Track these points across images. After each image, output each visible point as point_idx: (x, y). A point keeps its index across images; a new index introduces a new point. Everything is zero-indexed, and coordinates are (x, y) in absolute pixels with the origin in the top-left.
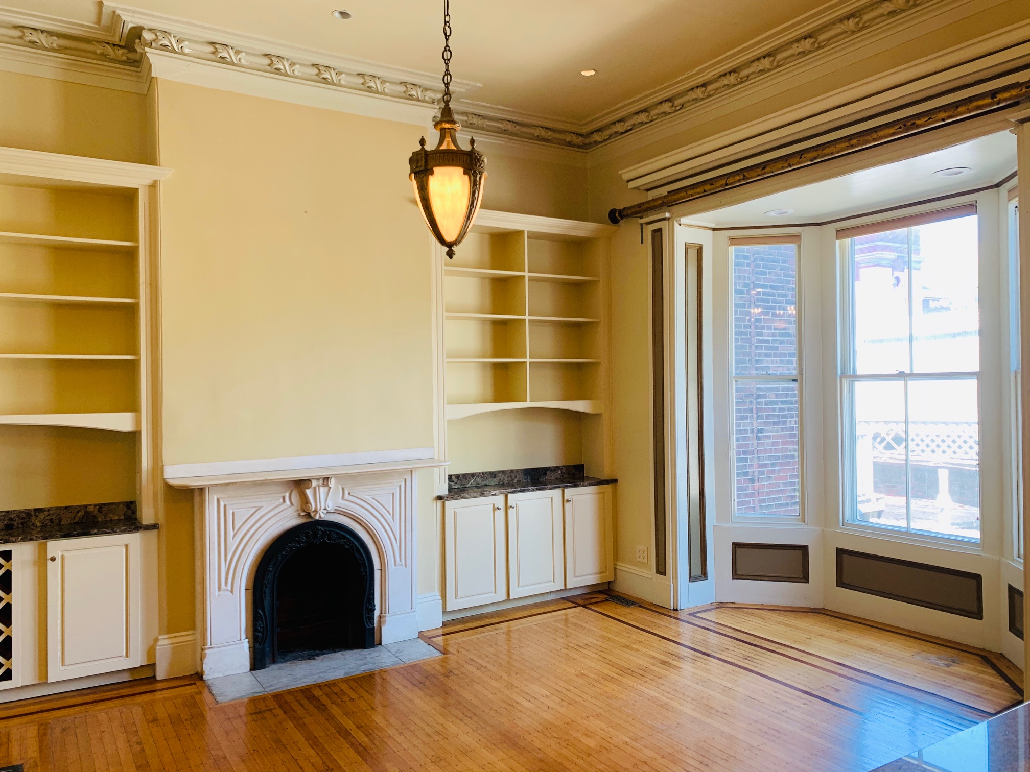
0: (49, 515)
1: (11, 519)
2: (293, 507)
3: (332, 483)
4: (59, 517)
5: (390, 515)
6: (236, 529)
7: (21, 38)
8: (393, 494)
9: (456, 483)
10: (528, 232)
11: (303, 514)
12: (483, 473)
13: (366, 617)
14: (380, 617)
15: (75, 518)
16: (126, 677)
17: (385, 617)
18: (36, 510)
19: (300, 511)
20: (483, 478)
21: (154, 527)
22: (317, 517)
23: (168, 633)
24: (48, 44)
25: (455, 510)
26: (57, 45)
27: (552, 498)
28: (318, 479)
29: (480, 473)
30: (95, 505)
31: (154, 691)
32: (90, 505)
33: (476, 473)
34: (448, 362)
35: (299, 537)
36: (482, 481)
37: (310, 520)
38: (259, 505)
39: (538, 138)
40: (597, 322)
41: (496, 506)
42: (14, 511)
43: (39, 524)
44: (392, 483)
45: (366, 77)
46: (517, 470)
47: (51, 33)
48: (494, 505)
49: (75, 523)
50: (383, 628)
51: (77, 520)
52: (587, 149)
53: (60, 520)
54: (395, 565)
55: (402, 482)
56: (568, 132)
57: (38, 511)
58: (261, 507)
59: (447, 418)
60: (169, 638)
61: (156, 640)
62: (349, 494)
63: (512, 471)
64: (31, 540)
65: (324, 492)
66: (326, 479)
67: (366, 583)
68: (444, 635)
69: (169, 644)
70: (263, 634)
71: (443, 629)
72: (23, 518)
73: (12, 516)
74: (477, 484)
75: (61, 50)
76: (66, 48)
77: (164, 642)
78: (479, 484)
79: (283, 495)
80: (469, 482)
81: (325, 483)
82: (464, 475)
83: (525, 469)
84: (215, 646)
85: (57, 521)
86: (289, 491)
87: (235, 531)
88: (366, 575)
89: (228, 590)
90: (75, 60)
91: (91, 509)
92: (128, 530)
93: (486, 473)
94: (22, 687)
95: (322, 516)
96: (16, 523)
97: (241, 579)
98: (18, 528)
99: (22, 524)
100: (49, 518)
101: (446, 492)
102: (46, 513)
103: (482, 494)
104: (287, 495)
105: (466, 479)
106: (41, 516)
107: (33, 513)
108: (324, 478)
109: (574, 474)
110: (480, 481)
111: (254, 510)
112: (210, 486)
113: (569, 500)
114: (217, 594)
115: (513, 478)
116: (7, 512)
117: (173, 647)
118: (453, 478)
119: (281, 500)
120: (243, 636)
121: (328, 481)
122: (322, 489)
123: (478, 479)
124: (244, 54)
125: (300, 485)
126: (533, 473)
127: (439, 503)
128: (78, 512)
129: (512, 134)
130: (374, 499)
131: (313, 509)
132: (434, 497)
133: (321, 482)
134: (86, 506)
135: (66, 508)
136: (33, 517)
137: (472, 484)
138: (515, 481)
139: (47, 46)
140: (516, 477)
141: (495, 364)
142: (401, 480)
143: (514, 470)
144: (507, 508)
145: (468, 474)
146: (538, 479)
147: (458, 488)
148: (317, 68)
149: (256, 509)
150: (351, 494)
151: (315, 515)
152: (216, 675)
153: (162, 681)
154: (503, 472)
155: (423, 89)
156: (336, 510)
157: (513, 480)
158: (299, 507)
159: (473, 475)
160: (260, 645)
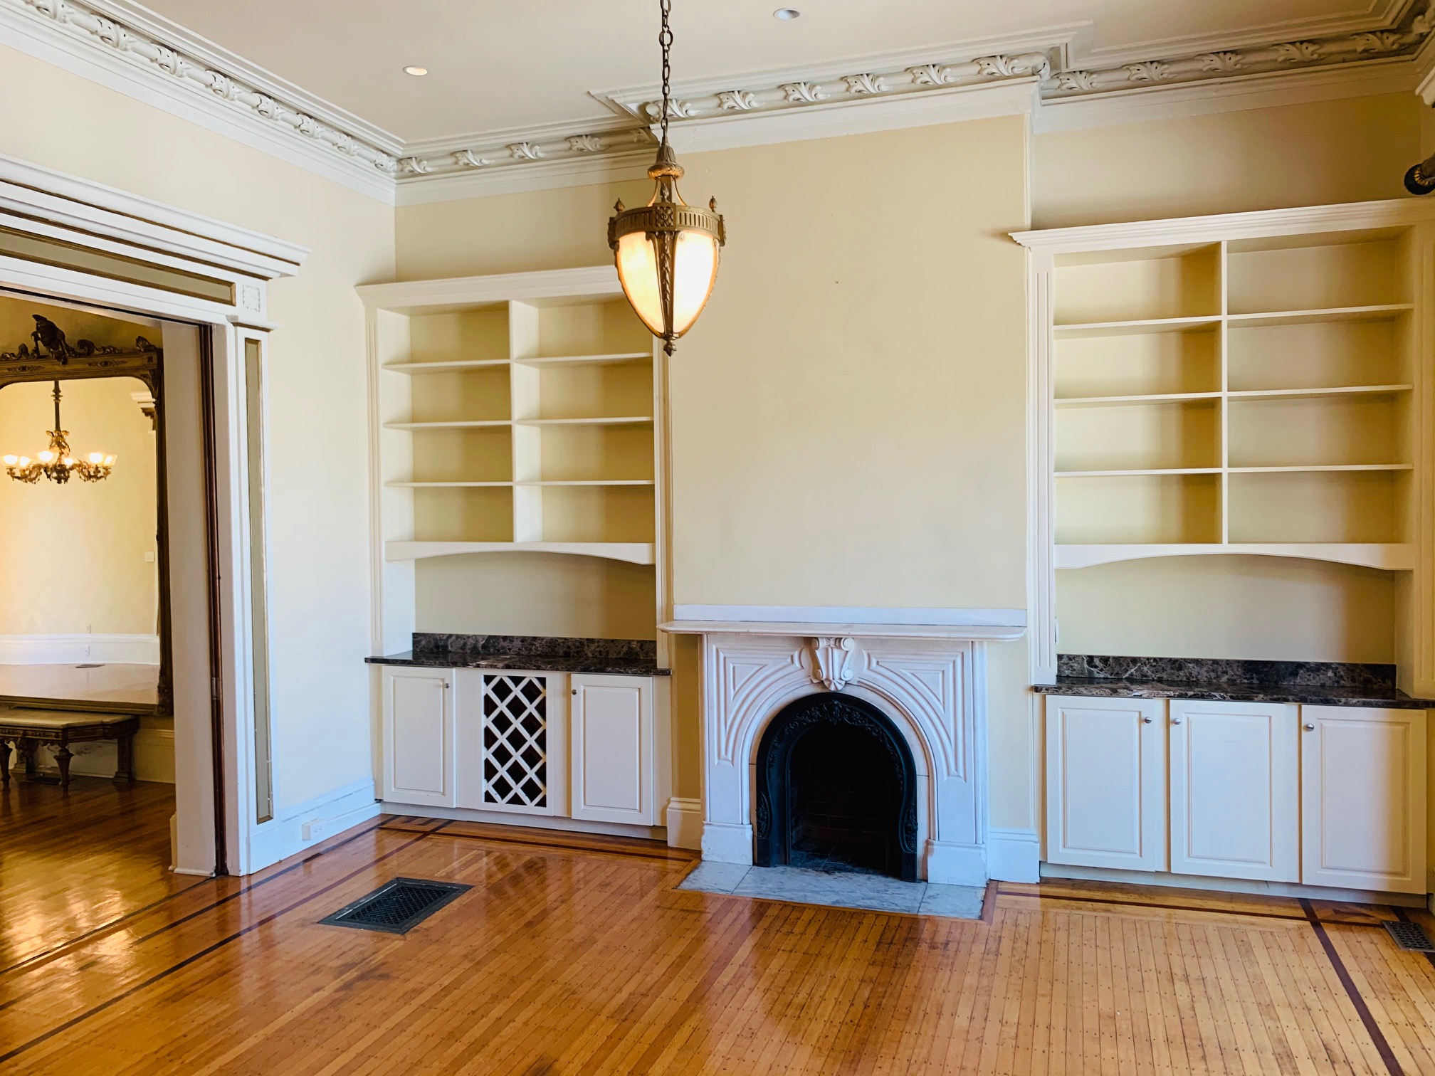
0: (598, 646)
1: (569, 647)
2: (803, 670)
3: (849, 645)
4: (606, 650)
5: (939, 700)
6: (737, 688)
7: (570, 149)
8: (943, 671)
9: (1101, 670)
10: (1229, 242)
11: (815, 681)
12: (1155, 659)
13: (903, 839)
14: (928, 843)
15: (620, 653)
16: (646, 835)
17: (933, 844)
18: (588, 639)
19: (812, 676)
20: (1155, 666)
21: (665, 673)
22: (832, 688)
23: (680, 796)
24: (591, 146)
25: (1064, 710)
26: (601, 145)
27: (1270, 717)
28: (829, 639)
29: (1148, 659)
30: (638, 642)
31: (666, 858)
32: (633, 641)
33: (1140, 658)
34: (1057, 477)
35: (810, 710)
36: (1153, 672)
37: (825, 691)
38: (764, 662)
39: (1290, 64)
40: (1405, 390)
41: (1144, 716)
42: (571, 638)
43: (590, 655)
44: (941, 655)
45: (914, 71)
46: (1228, 660)
47: (593, 135)
48: (1140, 712)
49: (620, 658)
50: (929, 859)
51: (621, 655)
52: (1413, 53)
53: (608, 652)
54: (949, 775)
55: (957, 656)
56: (1357, 34)
57: (590, 641)
58: (765, 666)
59: (1055, 564)
60: (680, 802)
61: (669, 801)
62: (878, 663)
63: (1215, 662)
64: (557, 670)
65: (839, 657)
66: (838, 640)
67: (903, 790)
68: (1041, 896)
69: (680, 809)
70: (767, 823)
71: (1040, 886)
72: (578, 647)
73: (570, 644)
74: (1143, 676)
75: (607, 149)
76: (610, 146)
77: (675, 805)
78: (1146, 676)
79: (792, 653)
80: (1127, 671)
81: (837, 644)
82: (1117, 659)
83: (1246, 662)
84: (715, 823)
85: (605, 654)
86: (800, 649)
87: (736, 691)
88: (902, 779)
89: (727, 760)
90: (615, 157)
91: (634, 645)
92: (639, 672)
93: (1161, 659)
94: (555, 817)
95: (836, 686)
96: (572, 651)
97: (742, 749)
98: (574, 656)
99: (577, 652)
100: (598, 649)
101: (1052, 681)
102: (596, 644)
103: (1114, 692)
104: (796, 655)
105: (1121, 665)
106: (593, 647)
107: (585, 643)
108: (837, 638)
109: (1367, 681)
110: (1150, 673)
111: (758, 667)
112: (708, 633)
113: (1311, 726)
114: (716, 763)
115: (1219, 673)
116: (566, 639)
117: (684, 813)
118: (1097, 662)
119: (789, 660)
120: (746, 821)
121: (840, 642)
122: (836, 652)
123: (1145, 669)
124: (752, 95)
125: (809, 642)
126: (1266, 669)
127: (1037, 696)
128: (623, 647)
129: (1225, 74)
130: (913, 674)
131: (824, 677)
132: (1029, 686)
133: (832, 642)
134: (629, 642)
135: (613, 641)
136: (586, 647)
137: (1132, 674)
138: (1225, 678)
139: (592, 150)
140: (1226, 673)
141: (1186, 477)
142: (954, 654)
143: (1222, 661)
144: (1169, 722)
145: (1125, 658)
146: (1276, 682)
147: (1106, 678)
148: (846, 80)
149: (761, 666)
150: (880, 664)
151: (830, 685)
152: (715, 858)
153: (672, 849)
154: (1197, 662)
155: (1008, 57)
156: (858, 682)
157: (1218, 677)
158: (811, 671)
159: (1135, 660)
160: (763, 836)
